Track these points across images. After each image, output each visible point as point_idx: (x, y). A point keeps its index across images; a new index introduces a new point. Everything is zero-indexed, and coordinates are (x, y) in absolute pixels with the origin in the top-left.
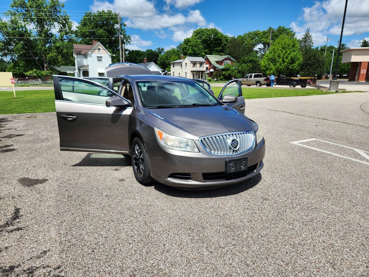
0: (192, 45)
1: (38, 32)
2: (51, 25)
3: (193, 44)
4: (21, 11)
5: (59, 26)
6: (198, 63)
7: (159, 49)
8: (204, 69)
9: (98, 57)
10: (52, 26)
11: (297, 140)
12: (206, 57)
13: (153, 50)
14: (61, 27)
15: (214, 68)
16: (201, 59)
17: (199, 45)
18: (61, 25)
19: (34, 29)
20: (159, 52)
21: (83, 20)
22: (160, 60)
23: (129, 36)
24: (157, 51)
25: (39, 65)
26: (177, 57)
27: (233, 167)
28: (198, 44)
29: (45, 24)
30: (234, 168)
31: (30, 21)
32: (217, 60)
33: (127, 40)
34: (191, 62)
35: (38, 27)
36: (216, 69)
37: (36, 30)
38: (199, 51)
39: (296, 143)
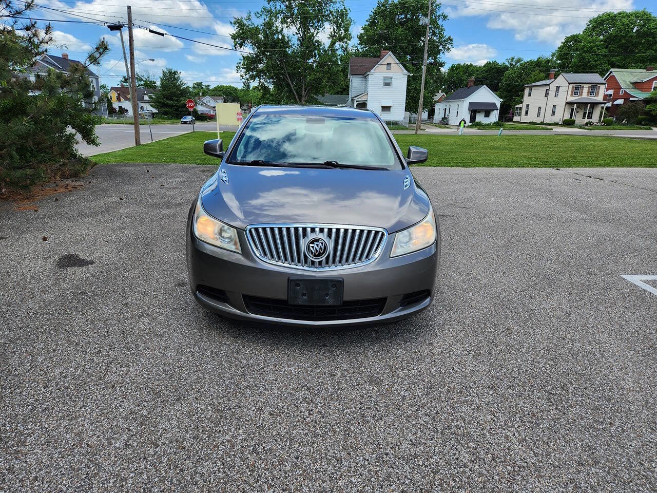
0: (582, 49)
1: (300, 41)
2: (319, 27)
3: (584, 46)
4: (280, 6)
5: (332, 28)
6: (586, 86)
7: (512, 59)
8: (600, 98)
9: (385, 78)
10: (321, 29)
11: (637, 274)
12: (611, 72)
13: (500, 62)
14: (334, 30)
15: (627, 96)
16: (595, 78)
17: (598, 49)
18: (335, 26)
19: (294, 35)
20: (511, 65)
21: (372, 14)
22: (506, 81)
23: (449, 39)
24: (507, 63)
25: (295, 94)
26: (542, 75)
27: (304, 295)
28: (597, 46)
29: (311, 26)
30: (305, 297)
31: (291, 23)
32: (635, 80)
33: (444, 47)
34: (569, 84)
35: (301, 32)
36: (631, 99)
37: (296, 37)
38: (596, 61)
39: (636, 280)
